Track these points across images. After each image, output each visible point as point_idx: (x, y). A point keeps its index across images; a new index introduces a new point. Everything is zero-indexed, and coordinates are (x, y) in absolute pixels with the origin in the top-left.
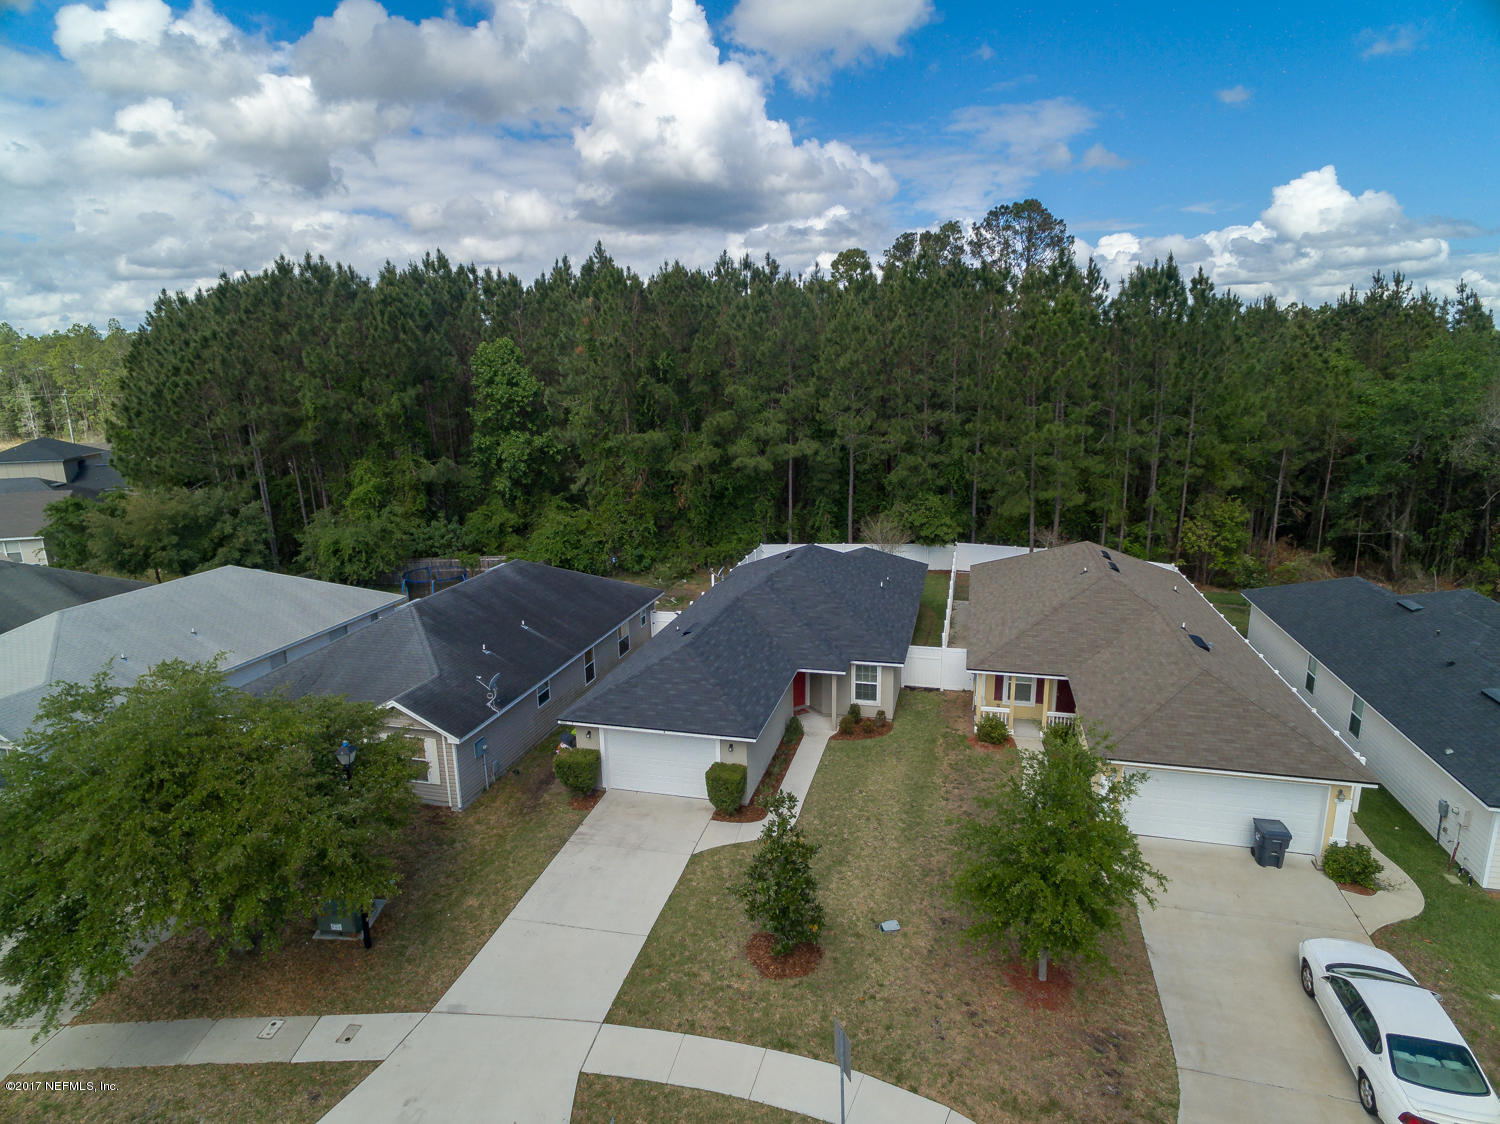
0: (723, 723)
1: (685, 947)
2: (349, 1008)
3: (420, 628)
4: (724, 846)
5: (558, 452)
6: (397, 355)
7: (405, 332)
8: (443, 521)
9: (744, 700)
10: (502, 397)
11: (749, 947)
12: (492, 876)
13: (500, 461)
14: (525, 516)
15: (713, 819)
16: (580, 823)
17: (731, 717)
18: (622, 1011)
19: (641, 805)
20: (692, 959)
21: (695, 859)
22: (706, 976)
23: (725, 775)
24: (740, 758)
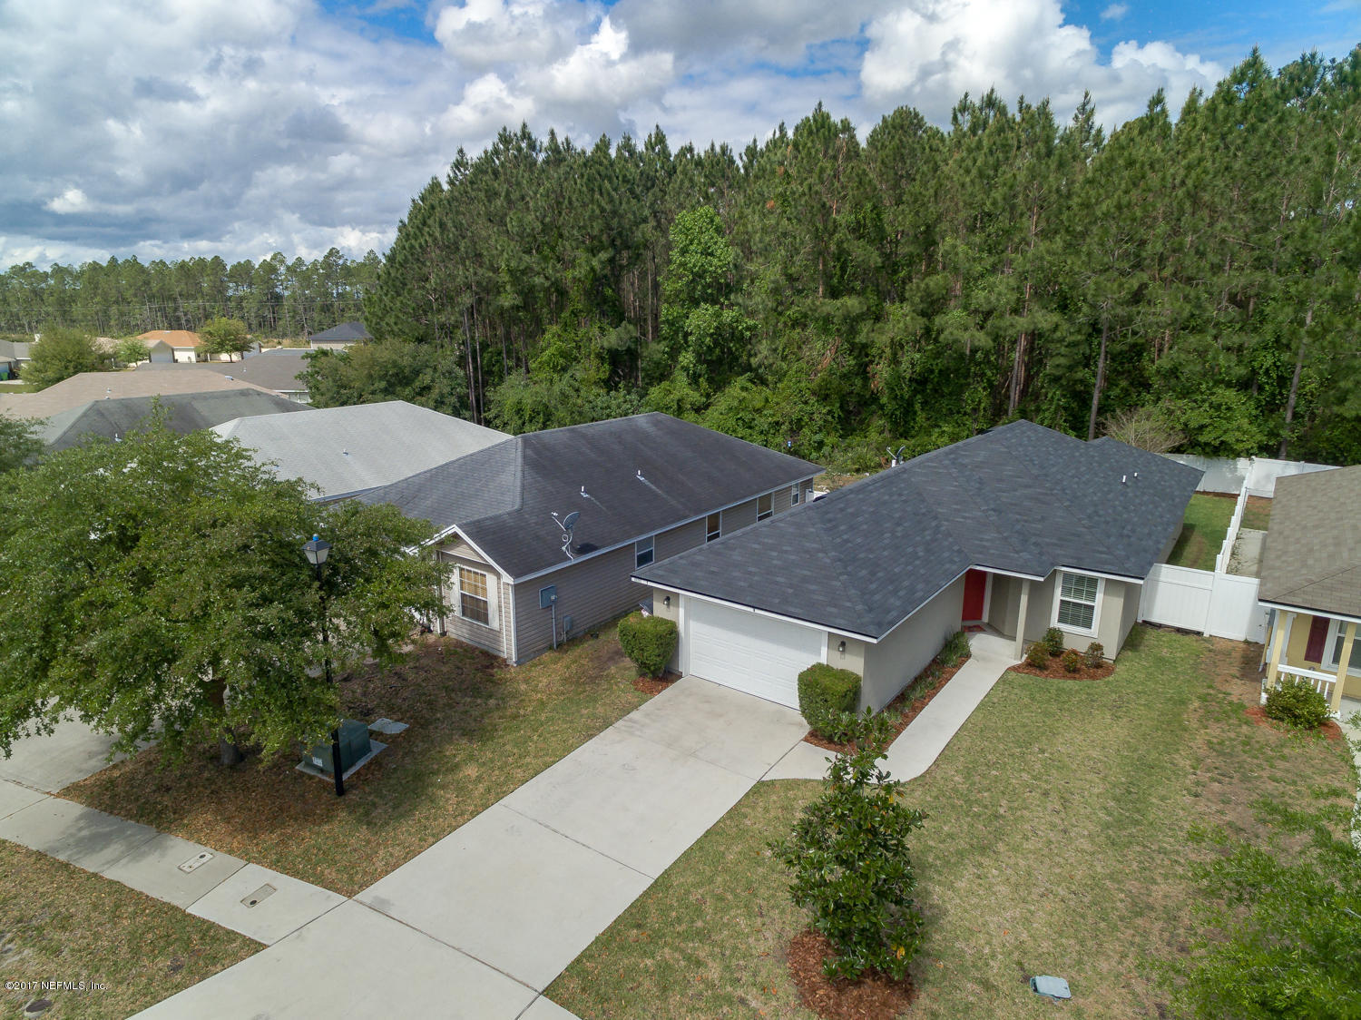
0: (834, 610)
1: (699, 913)
2: (282, 864)
3: (520, 460)
4: (806, 781)
5: (748, 329)
6: (590, 218)
7: (601, 194)
8: (623, 392)
9: (873, 586)
10: (695, 266)
11: (796, 944)
12: (508, 747)
13: (686, 335)
14: (708, 396)
15: (806, 740)
16: (636, 707)
17: (848, 604)
18: (574, 984)
19: (720, 703)
20: (703, 936)
21: (762, 788)
22: (714, 972)
23: (827, 682)
24: (854, 664)
